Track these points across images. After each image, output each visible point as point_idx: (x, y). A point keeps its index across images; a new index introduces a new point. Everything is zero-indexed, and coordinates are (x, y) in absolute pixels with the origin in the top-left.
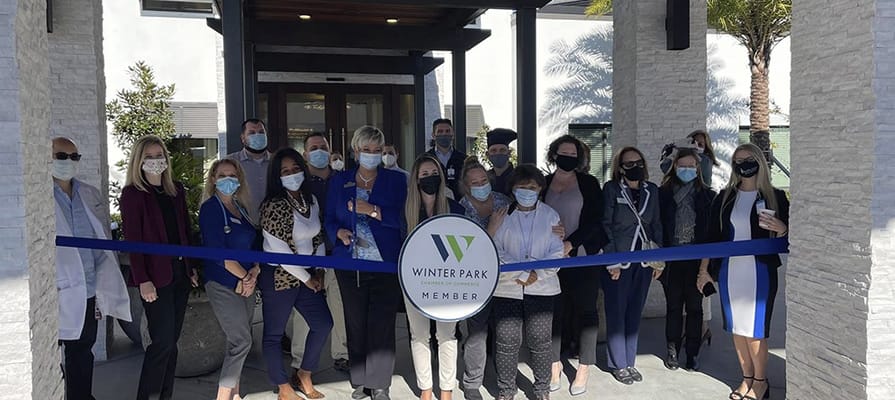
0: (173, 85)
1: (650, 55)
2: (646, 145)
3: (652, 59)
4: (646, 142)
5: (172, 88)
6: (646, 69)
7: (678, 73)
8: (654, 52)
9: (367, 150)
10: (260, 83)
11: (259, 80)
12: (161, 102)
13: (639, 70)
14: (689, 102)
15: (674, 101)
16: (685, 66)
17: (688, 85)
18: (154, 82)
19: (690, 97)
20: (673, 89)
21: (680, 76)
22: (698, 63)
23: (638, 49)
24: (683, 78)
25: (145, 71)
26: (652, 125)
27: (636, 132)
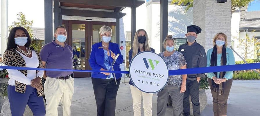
0: (33, 21)
1: (210, 5)
2: (209, 39)
3: (211, 6)
4: (208, 38)
5: (32, 22)
6: (209, 10)
7: (221, 12)
8: (212, 4)
9: (106, 35)
10: (62, 20)
11: (62, 19)
12: (28, 27)
13: (206, 10)
14: (225, 23)
15: (219, 23)
16: (223, 9)
17: (224, 16)
18: (26, 19)
19: (225, 21)
20: (219, 18)
21: (221, 13)
22: (228, 8)
23: (206, 2)
24: (222, 14)
25: (22, 15)
26: (211, 31)
27: (205, 34)
